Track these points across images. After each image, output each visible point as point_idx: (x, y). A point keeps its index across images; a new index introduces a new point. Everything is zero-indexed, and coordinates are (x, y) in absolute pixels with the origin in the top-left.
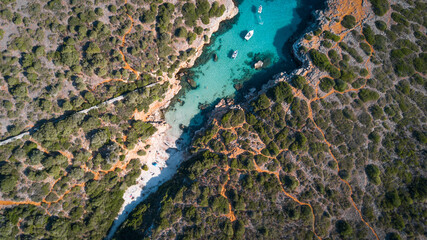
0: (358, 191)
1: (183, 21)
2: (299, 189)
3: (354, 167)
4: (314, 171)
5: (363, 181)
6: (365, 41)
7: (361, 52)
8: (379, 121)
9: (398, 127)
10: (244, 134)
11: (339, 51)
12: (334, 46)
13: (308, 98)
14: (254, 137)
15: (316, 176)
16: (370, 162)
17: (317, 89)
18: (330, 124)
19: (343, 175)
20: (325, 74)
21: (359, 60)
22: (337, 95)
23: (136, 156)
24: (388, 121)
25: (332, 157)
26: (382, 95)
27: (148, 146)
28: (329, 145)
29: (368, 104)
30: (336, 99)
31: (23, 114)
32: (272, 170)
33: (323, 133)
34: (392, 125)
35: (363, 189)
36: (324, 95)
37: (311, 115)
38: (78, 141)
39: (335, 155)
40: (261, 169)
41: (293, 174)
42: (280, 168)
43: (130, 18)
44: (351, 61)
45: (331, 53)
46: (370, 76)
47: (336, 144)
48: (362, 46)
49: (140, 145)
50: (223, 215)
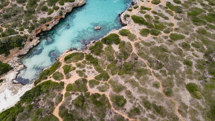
0: (185, 107)
1: (46, 3)
2: (129, 106)
3: (175, 86)
4: (140, 90)
5: (186, 97)
6: (169, 9)
7: (167, 15)
8: (190, 53)
9: (206, 55)
10: (83, 66)
11: (152, 15)
12: (149, 13)
13: (132, 41)
14: (91, 68)
15: (144, 95)
16: (188, 81)
18: (151, 56)
19: (168, 93)
20: (144, 27)
21: (166, 18)
22: (154, 38)
24: (196, 52)
25: (156, 79)
26: (188, 36)
28: (151, 70)
29: (178, 42)
30: (153, 40)
32: (103, 91)
33: (146, 62)
34: (201, 55)
35: (188, 103)
36: (144, 39)
37: (135, 51)
39: (157, 76)
40: (93, 91)
41: (123, 94)
42: (110, 89)
44: (161, 19)
45: (148, 16)
46: (176, 26)
47: (158, 69)
48: (167, 12)
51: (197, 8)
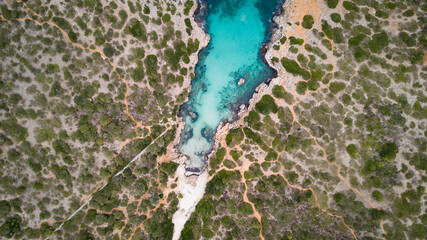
0: (345, 168)
1: (169, 68)
2: (301, 179)
3: (337, 151)
4: (309, 162)
5: (346, 158)
6: (326, 38)
7: (324, 49)
8: (350, 108)
9: (366, 108)
10: (248, 149)
11: (306, 54)
12: (302, 50)
13: (290, 104)
14: (256, 148)
15: (311, 166)
16: (348, 143)
17: (295, 94)
18: (313, 122)
19: (332, 159)
20: (299, 79)
21: (324, 57)
22: (313, 95)
23: (171, 190)
24: (356, 105)
25: (320, 148)
26: (348, 83)
27: (177, 179)
28: (315, 138)
29: (338, 95)
30: (313, 98)
31: (76, 191)
32: (277, 171)
33: (308, 130)
34: (360, 107)
35: (347, 165)
36: (303, 98)
37: (296, 118)
38: (125, 196)
39: (321, 144)
40: (268, 173)
41: (294, 169)
42: (282, 168)
43: (124, 81)
44: (318, 59)
45: (301, 58)
46: (336, 69)
47: (320, 136)
48: (325, 42)
49: (171, 180)
50: (250, 216)
51: (360, 28)
